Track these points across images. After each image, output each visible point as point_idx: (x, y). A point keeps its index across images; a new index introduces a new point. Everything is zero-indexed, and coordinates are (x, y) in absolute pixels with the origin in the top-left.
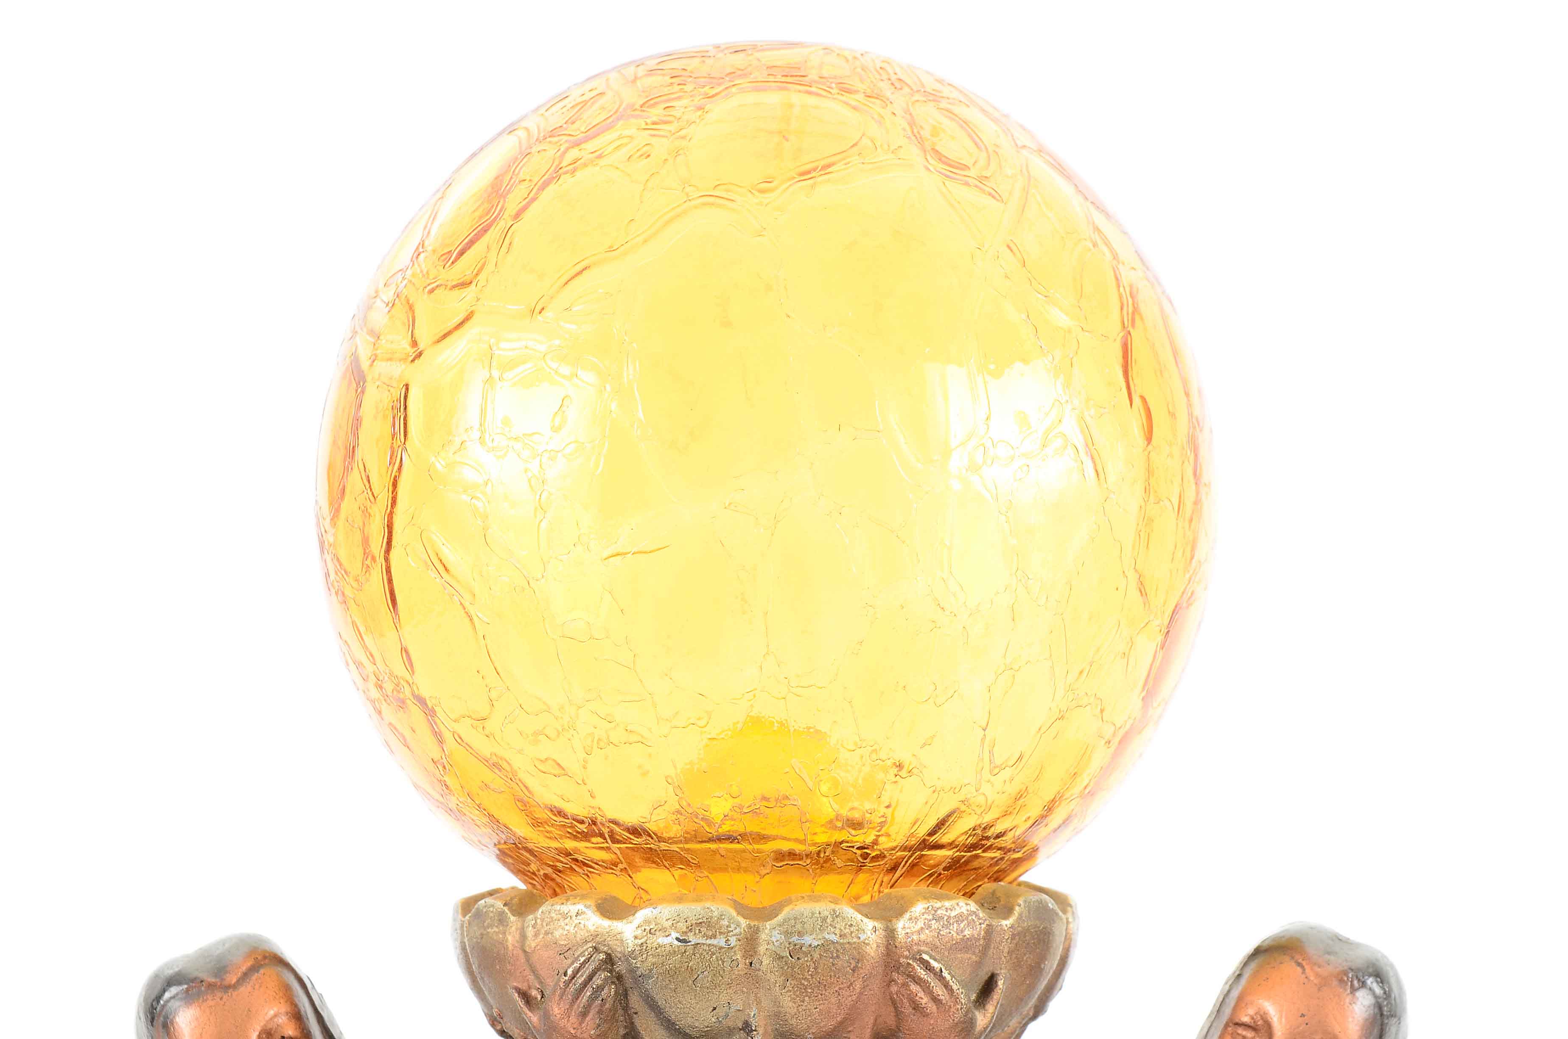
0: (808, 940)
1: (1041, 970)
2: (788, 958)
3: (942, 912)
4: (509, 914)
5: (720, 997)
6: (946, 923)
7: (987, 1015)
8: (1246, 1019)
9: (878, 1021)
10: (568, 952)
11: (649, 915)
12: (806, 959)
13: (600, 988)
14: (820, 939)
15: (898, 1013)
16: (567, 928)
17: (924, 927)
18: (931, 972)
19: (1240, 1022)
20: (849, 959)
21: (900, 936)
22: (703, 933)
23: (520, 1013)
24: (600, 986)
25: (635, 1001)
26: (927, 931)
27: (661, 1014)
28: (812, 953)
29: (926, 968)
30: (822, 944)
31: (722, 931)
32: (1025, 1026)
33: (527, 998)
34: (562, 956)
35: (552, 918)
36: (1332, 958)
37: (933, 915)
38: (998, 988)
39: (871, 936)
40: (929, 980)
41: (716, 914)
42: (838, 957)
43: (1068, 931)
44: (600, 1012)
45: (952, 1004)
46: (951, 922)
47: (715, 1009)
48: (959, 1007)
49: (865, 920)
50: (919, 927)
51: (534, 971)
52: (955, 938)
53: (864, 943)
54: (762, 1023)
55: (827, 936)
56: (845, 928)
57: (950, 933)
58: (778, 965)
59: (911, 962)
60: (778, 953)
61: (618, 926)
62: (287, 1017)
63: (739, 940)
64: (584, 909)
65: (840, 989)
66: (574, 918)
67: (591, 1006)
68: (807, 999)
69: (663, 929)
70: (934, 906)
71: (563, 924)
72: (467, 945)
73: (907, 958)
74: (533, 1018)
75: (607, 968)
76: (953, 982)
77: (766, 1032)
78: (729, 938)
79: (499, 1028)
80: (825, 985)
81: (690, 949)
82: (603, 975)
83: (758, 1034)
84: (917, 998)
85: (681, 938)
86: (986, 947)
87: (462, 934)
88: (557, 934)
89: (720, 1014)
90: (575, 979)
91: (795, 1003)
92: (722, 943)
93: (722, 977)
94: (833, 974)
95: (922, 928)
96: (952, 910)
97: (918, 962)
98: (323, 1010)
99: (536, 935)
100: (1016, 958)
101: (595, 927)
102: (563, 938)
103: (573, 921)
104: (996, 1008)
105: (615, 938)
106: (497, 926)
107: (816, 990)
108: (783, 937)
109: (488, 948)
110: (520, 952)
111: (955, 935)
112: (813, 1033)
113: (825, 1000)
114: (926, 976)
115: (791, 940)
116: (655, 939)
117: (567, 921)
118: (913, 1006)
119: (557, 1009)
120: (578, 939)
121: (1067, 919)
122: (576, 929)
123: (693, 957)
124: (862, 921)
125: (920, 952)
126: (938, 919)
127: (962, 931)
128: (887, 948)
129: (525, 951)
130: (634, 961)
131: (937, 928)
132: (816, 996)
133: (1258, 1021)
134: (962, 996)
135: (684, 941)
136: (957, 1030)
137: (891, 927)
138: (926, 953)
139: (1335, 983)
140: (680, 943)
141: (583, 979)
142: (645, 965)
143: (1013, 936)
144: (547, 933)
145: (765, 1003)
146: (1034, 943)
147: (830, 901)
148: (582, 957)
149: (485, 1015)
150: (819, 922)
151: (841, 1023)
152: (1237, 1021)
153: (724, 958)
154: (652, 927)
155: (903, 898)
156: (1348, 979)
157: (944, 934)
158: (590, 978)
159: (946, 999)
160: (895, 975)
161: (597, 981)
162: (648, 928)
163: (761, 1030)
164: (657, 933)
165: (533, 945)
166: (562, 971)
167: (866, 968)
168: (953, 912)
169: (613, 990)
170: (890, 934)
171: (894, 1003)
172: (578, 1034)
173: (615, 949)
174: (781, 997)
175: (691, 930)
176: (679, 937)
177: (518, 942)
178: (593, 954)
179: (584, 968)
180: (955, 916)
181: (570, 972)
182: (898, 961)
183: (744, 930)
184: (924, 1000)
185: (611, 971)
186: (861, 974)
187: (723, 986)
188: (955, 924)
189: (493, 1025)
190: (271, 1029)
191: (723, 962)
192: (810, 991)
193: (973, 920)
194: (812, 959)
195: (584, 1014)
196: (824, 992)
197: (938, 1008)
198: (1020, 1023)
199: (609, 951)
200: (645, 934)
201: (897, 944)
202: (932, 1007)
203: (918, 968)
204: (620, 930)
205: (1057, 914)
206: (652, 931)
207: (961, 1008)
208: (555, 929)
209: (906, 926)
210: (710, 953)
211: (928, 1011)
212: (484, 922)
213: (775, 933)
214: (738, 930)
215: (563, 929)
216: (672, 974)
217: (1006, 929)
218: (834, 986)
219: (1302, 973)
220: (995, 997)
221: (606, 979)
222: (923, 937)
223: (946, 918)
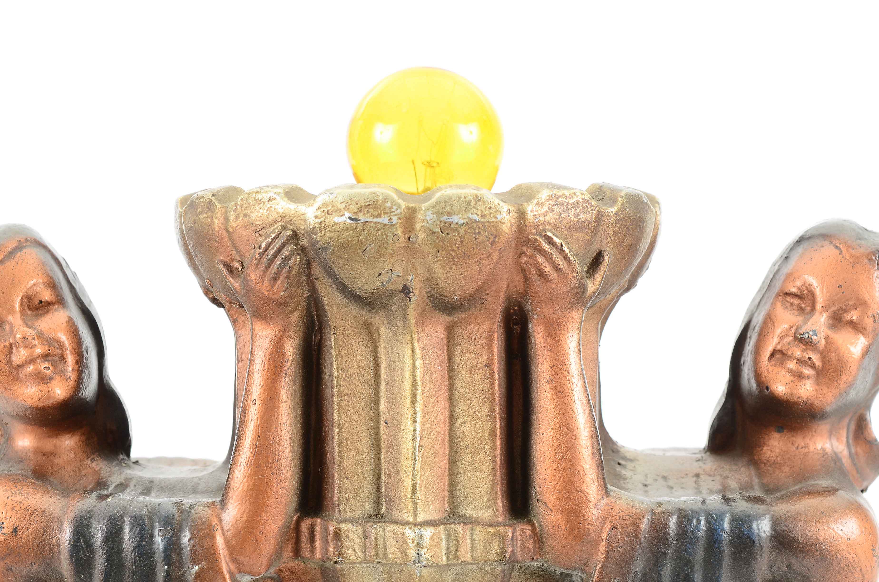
0: (455, 219)
1: (637, 250)
2: (439, 233)
3: (562, 199)
4: (216, 203)
5: (385, 264)
6: (566, 208)
7: (596, 283)
8: (794, 290)
9: (510, 287)
10: (262, 230)
11: (326, 200)
12: (454, 234)
13: (288, 258)
14: (465, 218)
15: (526, 279)
16: (261, 211)
17: (548, 210)
18: (553, 246)
19: (789, 292)
20: (489, 235)
21: (529, 218)
22: (370, 213)
23: (226, 282)
24: (288, 256)
25: (317, 270)
26: (551, 214)
27: (337, 279)
28: (459, 229)
29: (550, 243)
30: (467, 222)
31: (386, 211)
32: (619, 297)
33: (230, 269)
34: (257, 234)
35: (249, 204)
36: (863, 242)
37: (556, 201)
38: (604, 262)
39: (506, 217)
40: (552, 252)
41: (381, 198)
42: (479, 232)
43: (657, 222)
44: (288, 277)
45: (570, 272)
46: (570, 208)
47: (380, 274)
48: (575, 275)
49: (502, 204)
50: (545, 210)
51: (235, 247)
52: (572, 220)
53: (500, 222)
54: (418, 287)
55: (471, 216)
56: (485, 210)
57: (569, 216)
58: (431, 239)
59: (538, 238)
60: (431, 229)
61: (302, 208)
62: (44, 286)
63: (400, 219)
64: (275, 196)
65: (481, 259)
66: (267, 203)
67: (281, 273)
68: (454, 266)
69: (338, 211)
70: (556, 194)
71: (258, 209)
72: (184, 230)
73: (534, 234)
74: (235, 284)
75: (293, 242)
76: (571, 255)
77: (420, 294)
78: (392, 217)
79: (211, 296)
80: (469, 256)
81: (360, 226)
82: (290, 248)
83: (414, 295)
84: (542, 267)
85: (353, 217)
86: (595, 230)
87: (181, 222)
88: (253, 216)
89: (384, 279)
90: (268, 251)
91: (444, 270)
92: (386, 221)
93: (386, 248)
94: (475, 247)
95: (547, 211)
96: (570, 198)
97: (544, 238)
98: (75, 283)
99: (237, 218)
100: (619, 239)
101: (283, 210)
102: (258, 219)
103: (266, 206)
104: (603, 278)
105: (299, 218)
106: (206, 213)
107: (461, 259)
108: (435, 216)
109: (199, 231)
110: (224, 232)
111: (573, 218)
112: (458, 295)
113: (469, 267)
114: (549, 250)
115: (441, 219)
116: (332, 218)
117: (261, 206)
118: (539, 273)
119: (253, 276)
120: (270, 220)
121: (656, 212)
122: (268, 212)
123: (362, 232)
124: (499, 205)
125: (545, 230)
126: (560, 205)
127: (578, 215)
128: (519, 226)
129: (228, 231)
130: (315, 236)
131: (558, 212)
132: (462, 265)
133: (804, 291)
134: (578, 266)
135: (355, 220)
136: (573, 294)
137: (522, 209)
138: (550, 231)
139: (866, 261)
140: (352, 222)
141: (274, 251)
142: (324, 239)
143: (617, 222)
144: (245, 216)
145: (420, 270)
146: (632, 228)
147: (473, 189)
148: (273, 234)
149: (201, 287)
150: (464, 205)
151: (481, 286)
152: (787, 291)
153: (388, 233)
154: (329, 209)
155: (531, 188)
156: (875, 258)
157: (564, 216)
158: (280, 250)
159: (565, 268)
160: (525, 249)
161: (285, 252)
162: (326, 210)
163: (417, 292)
164: (333, 213)
165: (235, 226)
166: (257, 246)
167: (502, 241)
168: (571, 199)
169: (298, 260)
170: (522, 215)
171: (523, 270)
172: (271, 296)
173: (300, 227)
174: (433, 265)
175: (360, 211)
176: (351, 216)
177: (222, 224)
178: (282, 231)
179: (274, 242)
180: (573, 203)
181: (263, 246)
182: (527, 237)
183: (404, 211)
184: (548, 268)
185: (296, 245)
186: (498, 247)
187: (387, 256)
188: (573, 210)
189: (206, 294)
190: (31, 295)
191: (387, 236)
192: (456, 260)
193: (587, 207)
194: (459, 234)
195: (275, 279)
196: (468, 261)
197: (558, 276)
198: (618, 293)
199: (295, 229)
200: (323, 214)
201: (527, 223)
202: (553, 275)
203: (544, 243)
204: (303, 212)
205: (649, 207)
206: (330, 212)
207: (577, 276)
208: (251, 212)
209: (534, 209)
210: (376, 229)
211: (551, 277)
212: (197, 210)
213: (429, 213)
214: (399, 211)
215: (258, 212)
216: (344, 246)
217: (612, 215)
218: (476, 256)
219: (840, 254)
220: (602, 269)
221: (292, 251)
222: (547, 218)
223: (565, 204)
